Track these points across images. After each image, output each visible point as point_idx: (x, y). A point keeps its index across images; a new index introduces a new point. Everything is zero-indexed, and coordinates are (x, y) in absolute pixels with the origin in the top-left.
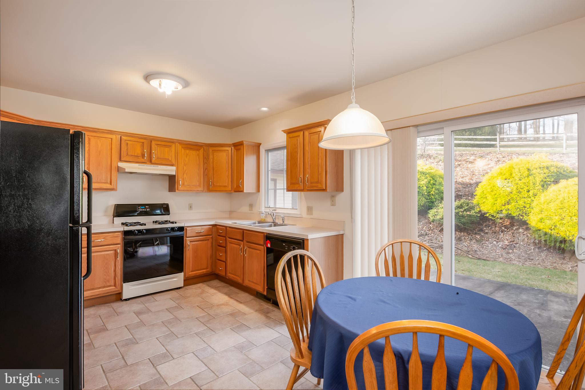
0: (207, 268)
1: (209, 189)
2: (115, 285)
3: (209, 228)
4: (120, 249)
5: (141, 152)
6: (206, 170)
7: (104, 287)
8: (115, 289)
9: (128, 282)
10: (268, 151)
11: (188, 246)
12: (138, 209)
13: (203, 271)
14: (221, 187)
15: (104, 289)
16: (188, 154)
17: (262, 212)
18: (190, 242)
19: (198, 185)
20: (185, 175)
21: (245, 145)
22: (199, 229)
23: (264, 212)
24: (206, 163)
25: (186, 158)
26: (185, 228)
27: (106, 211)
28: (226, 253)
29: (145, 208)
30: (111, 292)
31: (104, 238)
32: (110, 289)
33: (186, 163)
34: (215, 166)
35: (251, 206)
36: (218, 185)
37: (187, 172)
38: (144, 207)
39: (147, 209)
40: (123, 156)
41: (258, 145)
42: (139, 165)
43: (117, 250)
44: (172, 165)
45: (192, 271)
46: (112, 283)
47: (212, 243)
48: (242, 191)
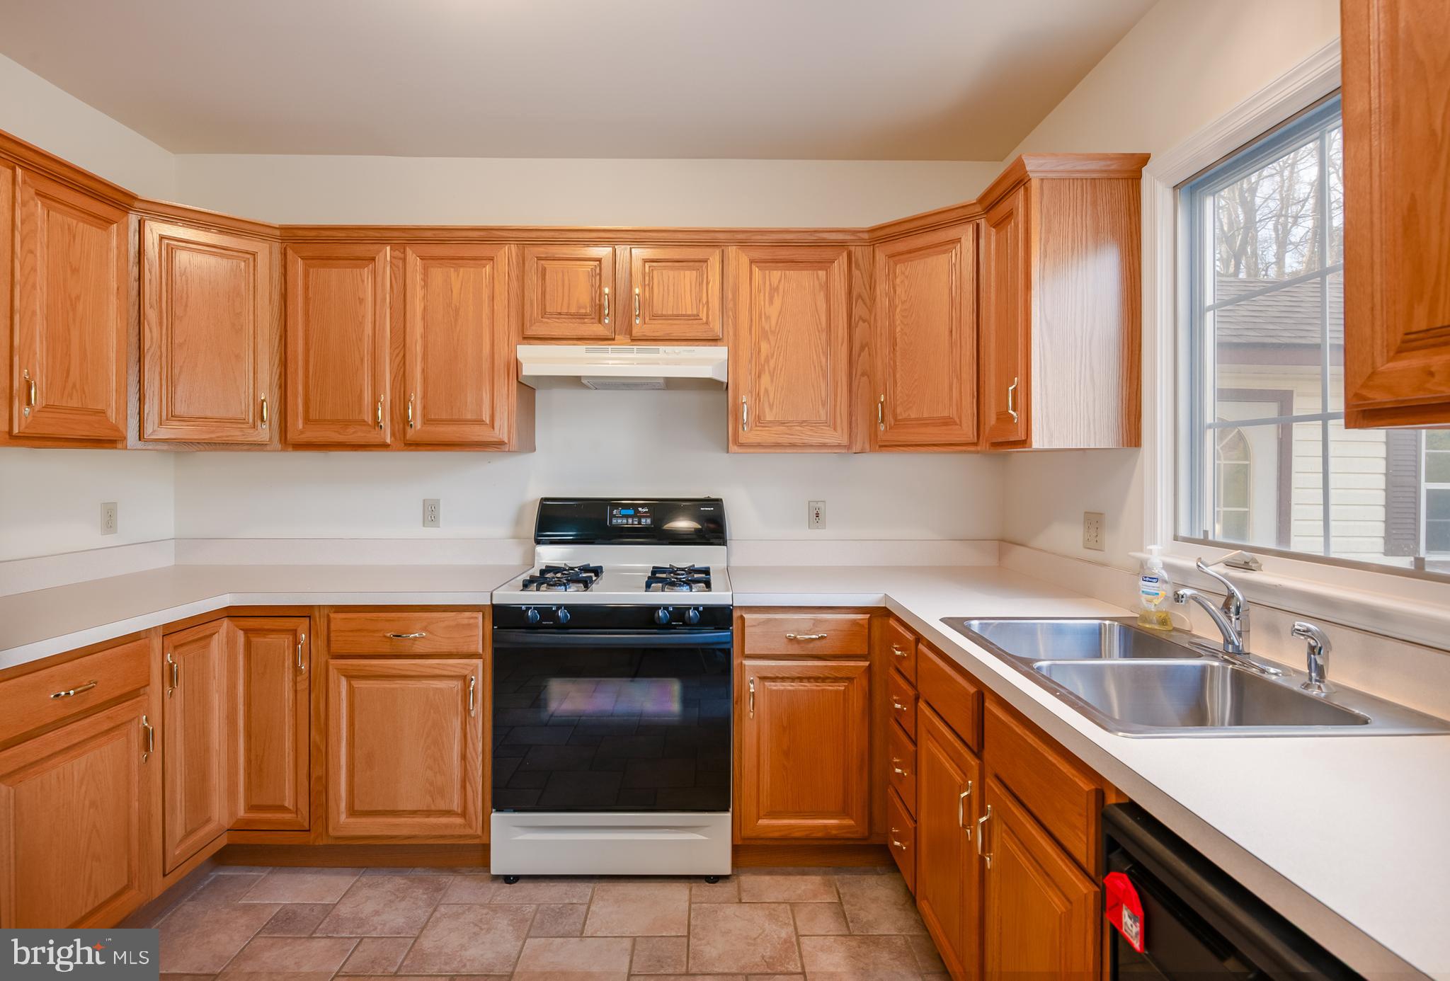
0: (844, 815)
1: (876, 435)
2: (464, 814)
3: (854, 622)
4: (479, 672)
5: (592, 299)
6: (862, 348)
7: (428, 813)
8: (464, 827)
9: (515, 811)
11: (747, 696)
12: (612, 516)
13: (825, 827)
14: (926, 425)
15: (427, 820)
16: (777, 289)
18: (763, 679)
19: (823, 418)
20: (765, 379)
21: (1036, 183)
22: (800, 626)
23: (1167, 567)
24: (864, 321)
25: (771, 302)
26: (736, 614)
28: (916, 774)
29: (637, 515)
30: (452, 837)
31: (425, 629)
32: (447, 826)
33: (767, 328)
34: (898, 329)
35: (1095, 522)
36: (913, 416)
37: (772, 363)
38: (631, 512)
39: (643, 521)
40: (531, 320)
41: (1135, 168)
42: (587, 351)
43: (468, 678)
44: (714, 341)
45: (772, 814)
46: (456, 805)
47: (868, 700)
48: (1025, 442)
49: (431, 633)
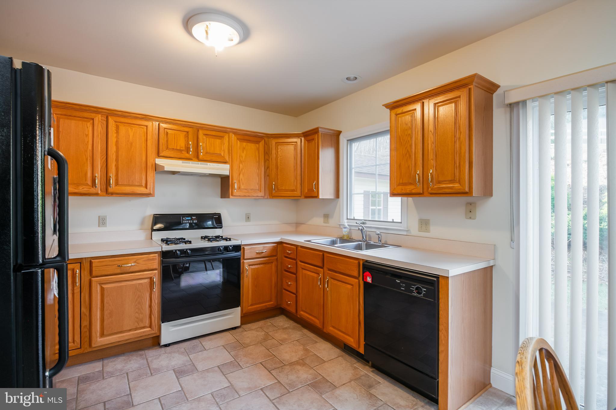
0: (270, 301)
1: (272, 194)
2: (150, 326)
3: (274, 246)
4: (156, 276)
5: (185, 145)
6: (267, 168)
7: (136, 329)
8: (151, 331)
9: (168, 322)
10: (351, 141)
11: (245, 271)
12: (183, 220)
13: (266, 305)
14: (287, 191)
15: (135, 332)
16: (245, 148)
17: (344, 225)
18: (249, 265)
19: (258, 188)
20: (241, 176)
21: (320, 134)
22: (260, 248)
23: (348, 225)
24: (268, 160)
25: (243, 152)
26: (242, 247)
27: (142, 223)
28: (296, 282)
29: (192, 219)
30: (146, 335)
31: (135, 262)
32: (144, 332)
33: (242, 160)
34: (279, 164)
35: (326, 217)
36: (283, 188)
37: (243, 171)
38: (190, 218)
39: (194, 221)
40: (162, 150)
41: (338, 134)
42: (183, 163)
43: (153, 278)
44: (225, 163)
45: (252, 305)
46: (147, 323)
47: (277, 267)
48: (317, 197)
49: (137, 263)
